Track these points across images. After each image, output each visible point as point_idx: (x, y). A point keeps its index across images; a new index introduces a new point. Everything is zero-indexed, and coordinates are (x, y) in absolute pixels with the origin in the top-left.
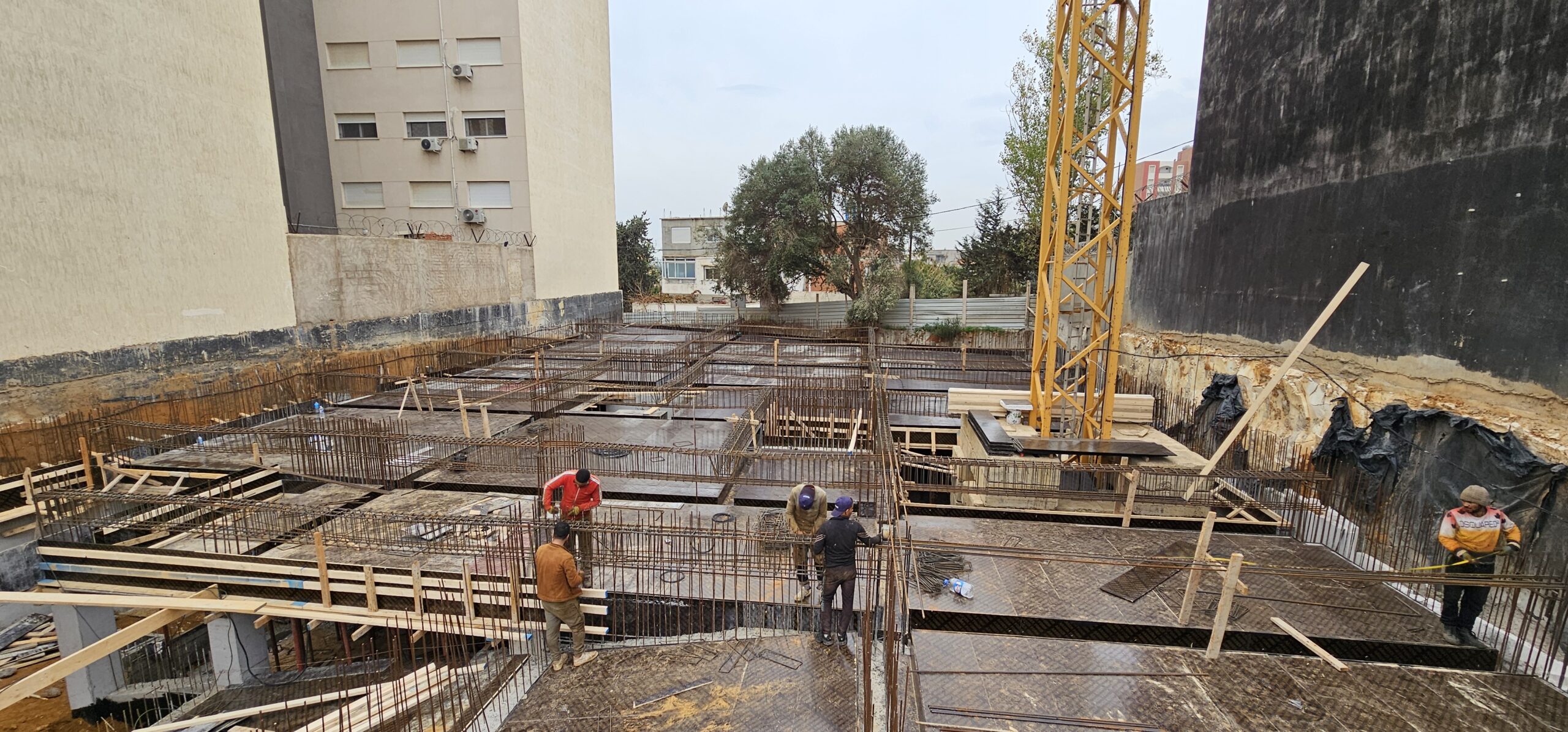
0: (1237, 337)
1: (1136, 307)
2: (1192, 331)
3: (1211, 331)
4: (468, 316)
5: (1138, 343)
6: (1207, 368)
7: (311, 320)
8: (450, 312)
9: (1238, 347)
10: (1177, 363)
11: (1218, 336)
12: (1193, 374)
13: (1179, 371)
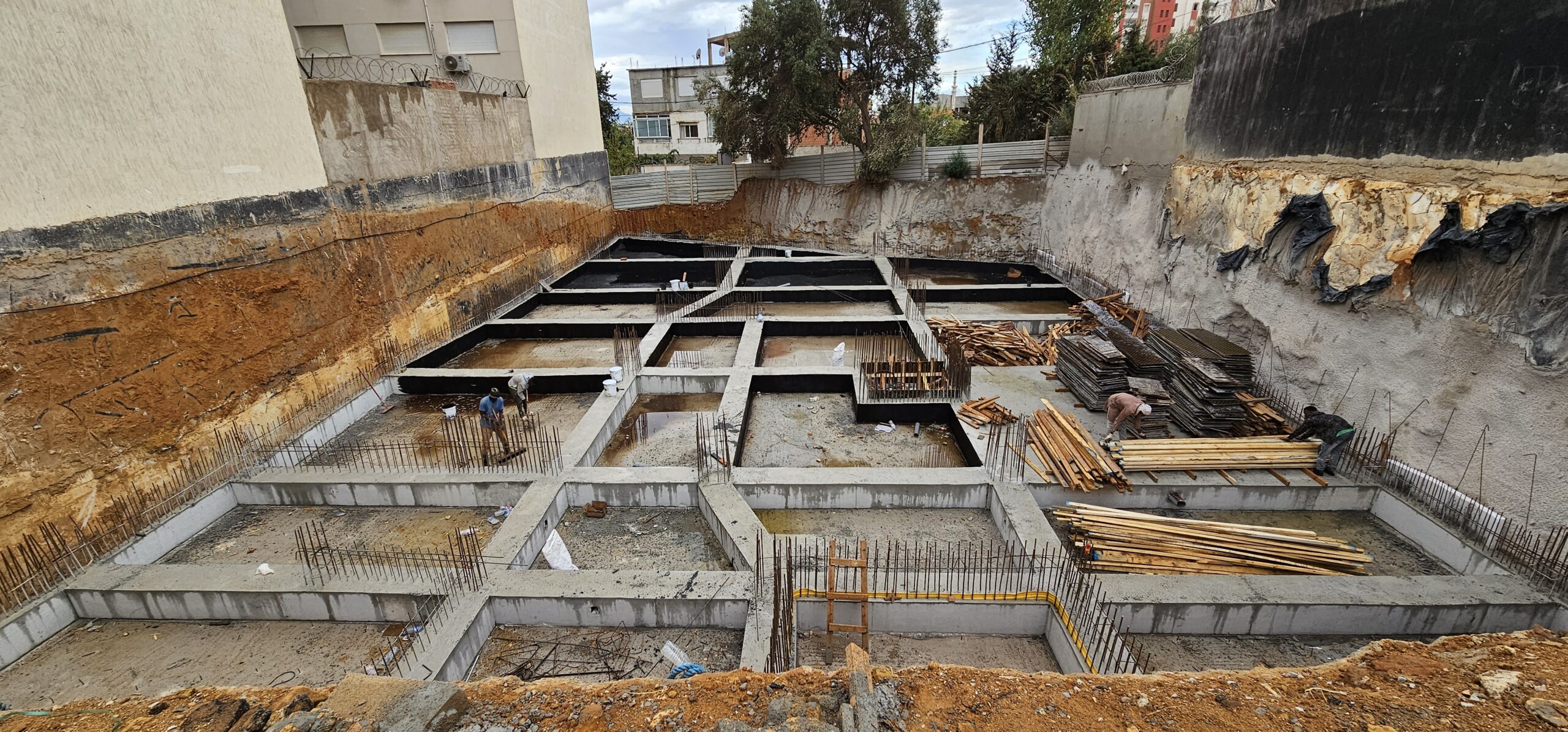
0: (1325, 157)
1: (1193, 137)
2: (1267, 156)
3: (1290, 155)
4: (481, 176)
5: (1195, 174)
6: (1283, 191)
7: (342, 179)
8: (464, 172)
9: (1325, 167)
10: (1243, 191)
11: (1300, 158)
12: (1264, 199)
13: (1246, 198)
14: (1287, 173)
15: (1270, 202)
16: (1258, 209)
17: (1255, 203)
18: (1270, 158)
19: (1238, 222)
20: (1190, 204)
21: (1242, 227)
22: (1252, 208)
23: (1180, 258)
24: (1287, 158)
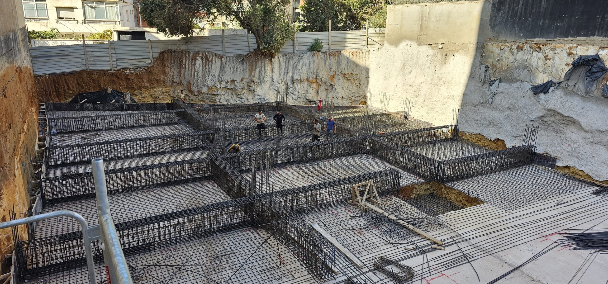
0: (596, 37)
1: (496, 29)
3: (571, 37)
5: (503, 47)
6: (570, 54)
9: (596, 42)
10: (541, 55)
11: (578, 38)
12: (557, 58)
13: (544, 58)
14: (571, 45)
15: (561, 59)
16: (554, 62)
17: (551, 60)
18: (558, 38)
19: (541, 69)
20: (501, 62)
21: (544, 72)
22: (549, 62)
23: (499, 90)
24: (570, 38)
